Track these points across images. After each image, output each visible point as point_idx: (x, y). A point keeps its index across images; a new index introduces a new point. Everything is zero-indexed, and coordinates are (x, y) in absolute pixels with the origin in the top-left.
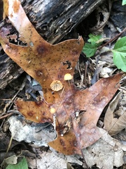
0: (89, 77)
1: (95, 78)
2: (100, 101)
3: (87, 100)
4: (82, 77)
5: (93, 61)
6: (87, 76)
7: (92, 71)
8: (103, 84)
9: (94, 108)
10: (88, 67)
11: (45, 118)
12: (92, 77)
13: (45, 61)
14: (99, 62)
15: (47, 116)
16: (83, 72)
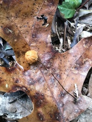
0: (69, 41)
1: (74, 41)
2: (83, 64)
3: (68, 64)
4: (61, 40)
5: (72, 24)
6: (67, 40)
7: (72, 35)
8: (84, 45)
9: (76, 72)
10: (67, 32)
11: (18, 87)
12: (72, 41)
13: (13, 14)
14: (78, 25)
15: (21, 83)
16: (62, 36)
